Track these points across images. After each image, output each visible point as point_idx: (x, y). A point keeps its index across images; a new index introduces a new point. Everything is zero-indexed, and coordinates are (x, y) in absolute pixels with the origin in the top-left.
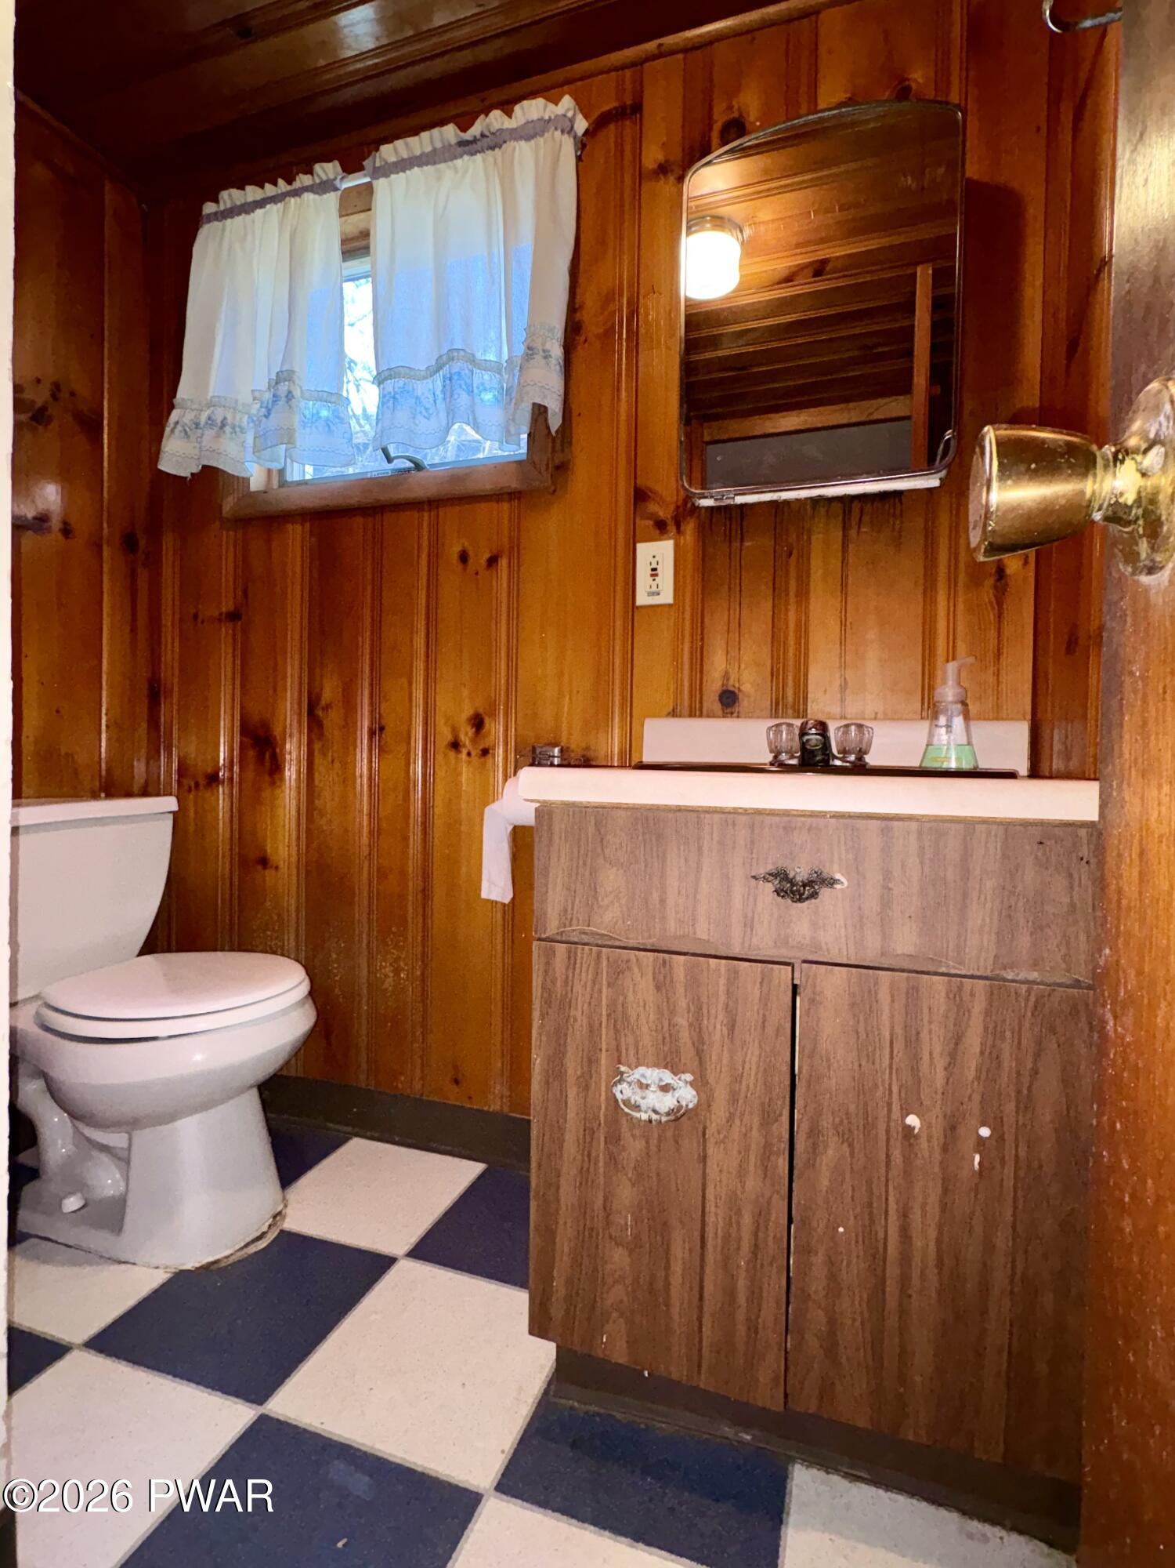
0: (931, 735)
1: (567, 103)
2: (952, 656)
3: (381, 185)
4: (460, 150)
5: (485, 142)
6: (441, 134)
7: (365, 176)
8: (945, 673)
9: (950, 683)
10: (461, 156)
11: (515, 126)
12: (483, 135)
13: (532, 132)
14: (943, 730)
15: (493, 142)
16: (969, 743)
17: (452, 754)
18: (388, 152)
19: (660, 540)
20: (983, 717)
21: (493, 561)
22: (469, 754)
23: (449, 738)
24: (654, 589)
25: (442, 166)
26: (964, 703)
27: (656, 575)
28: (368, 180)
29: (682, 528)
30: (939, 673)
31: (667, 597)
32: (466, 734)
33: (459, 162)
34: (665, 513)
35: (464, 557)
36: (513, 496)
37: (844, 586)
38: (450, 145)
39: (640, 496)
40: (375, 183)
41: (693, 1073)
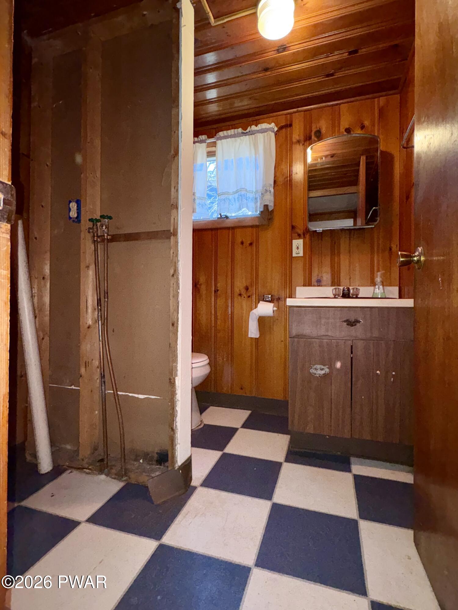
0: (374, 290)
1: (273, 124)
2: (378, 271)
3: (219, 142)
4: (242, 135)
5: (250, 133)
6: (237, 131)
7: (214, 139)
8: (377, 275)
9: (379, 277)
10: (243, 136)
11: (258, 129)
12: (249, 131)
13: (263, 131)
14: (377, 289)
15: (252, 133)
16: (384, 292)
17: (239, 297)
18: (221, 134)
19: (298, 239)
20: (387, 286)
21: (251, 244)
22: (244, 297)
23: (238, 292)
24: (298, 252)
25: (237, 138)
26: (383, 282)
27: (298, 249)
28: (215, 140)
29: (305, 236)
30: (375, 275)
31: (301, 254)
32: (243, 292)
33: (242, 138)
34: (301, 232)
35: (242, 243)
36: (257, 226)
37: (350, 252)
38: (239, 133)
39: (293, 227)
40: (217, 142)
41: (328, 366)
